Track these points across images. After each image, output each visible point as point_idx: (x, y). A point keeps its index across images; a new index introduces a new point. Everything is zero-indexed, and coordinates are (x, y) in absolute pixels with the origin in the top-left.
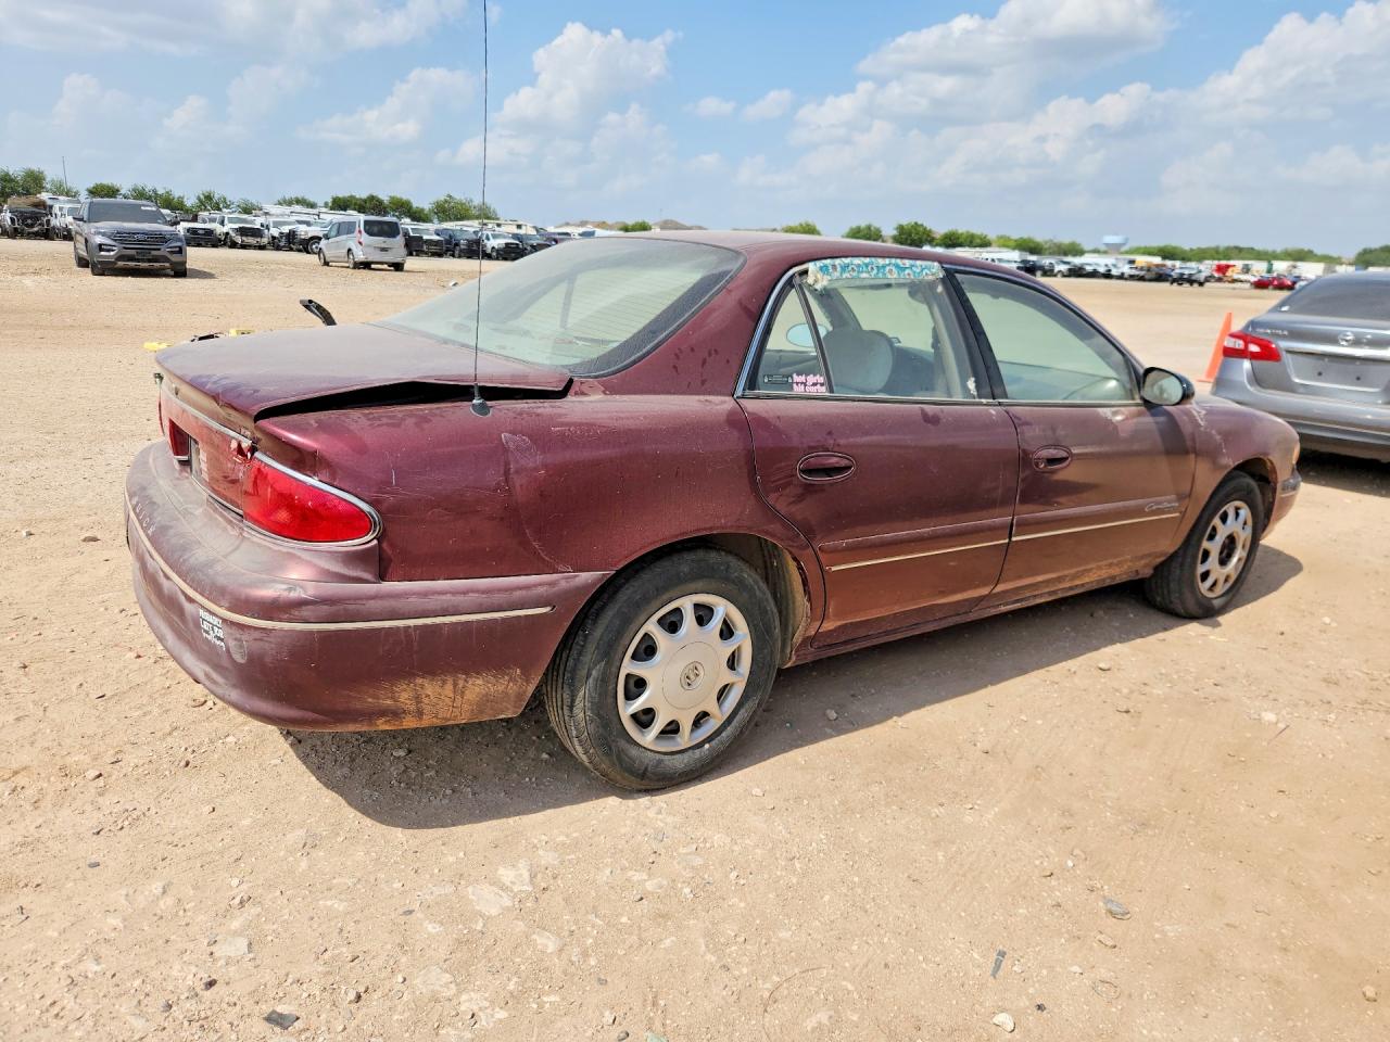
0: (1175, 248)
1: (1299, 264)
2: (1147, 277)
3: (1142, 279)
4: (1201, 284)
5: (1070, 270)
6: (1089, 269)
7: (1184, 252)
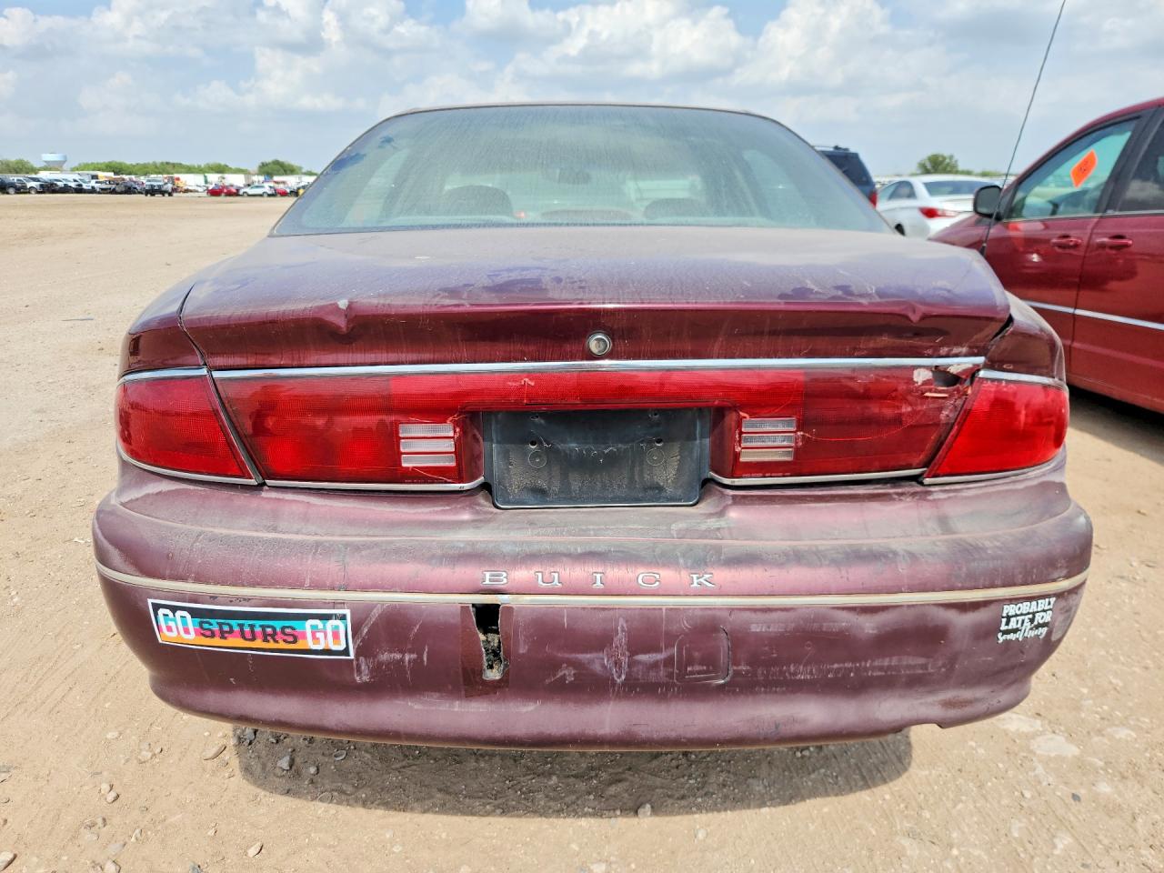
0: (120, 164)
1: (226, 175)
2: (117, 189)
3: (113, 192)
4: (170, 194)
5: (41, 186)
6: (61, 184)
7: (128, 167)
